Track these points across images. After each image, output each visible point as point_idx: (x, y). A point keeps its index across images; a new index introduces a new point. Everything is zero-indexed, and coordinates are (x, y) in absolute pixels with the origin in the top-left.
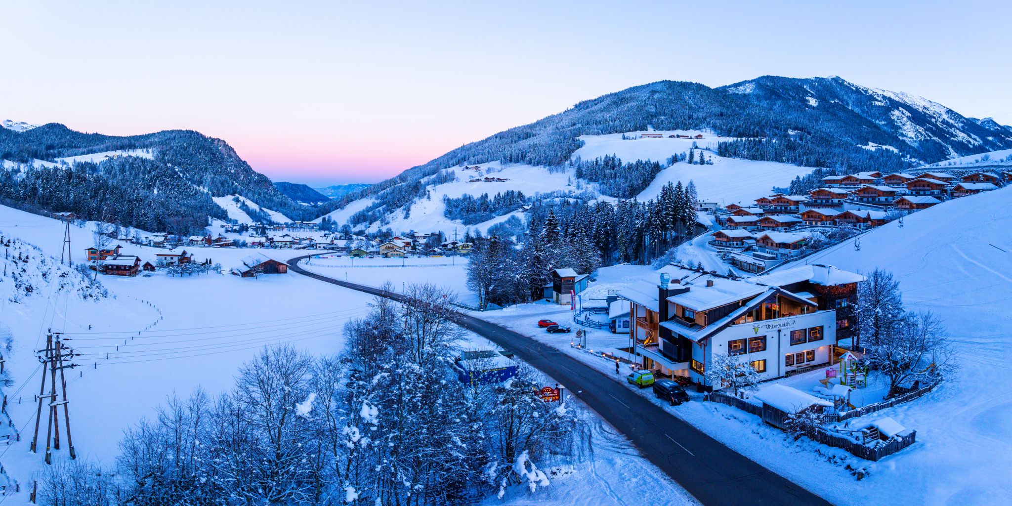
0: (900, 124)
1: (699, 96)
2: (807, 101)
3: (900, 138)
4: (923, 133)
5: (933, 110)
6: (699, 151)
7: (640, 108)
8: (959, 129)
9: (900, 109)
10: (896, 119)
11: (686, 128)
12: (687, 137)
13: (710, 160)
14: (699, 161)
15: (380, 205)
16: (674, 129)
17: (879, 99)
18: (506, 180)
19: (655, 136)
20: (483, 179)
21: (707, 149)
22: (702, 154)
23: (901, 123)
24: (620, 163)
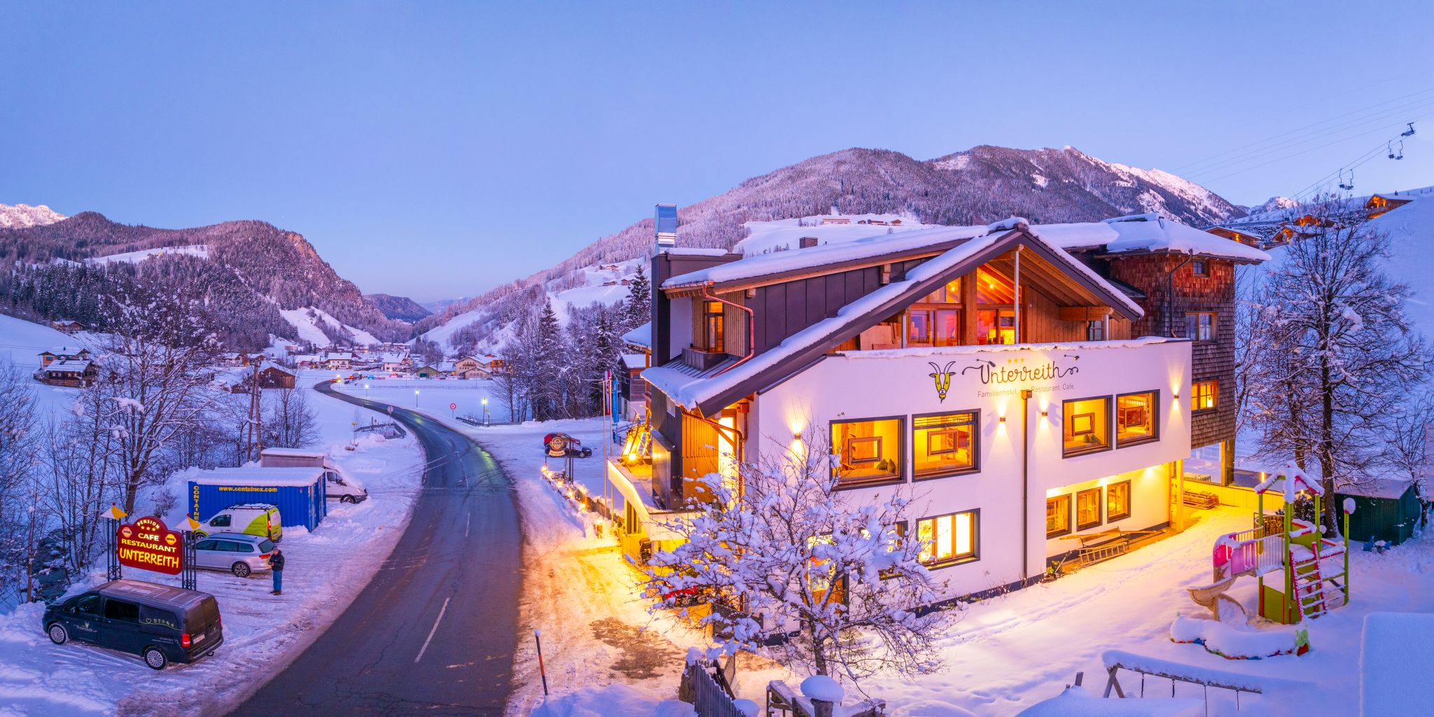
1: (897, 169)
2: (1034, 179)
5: (1192, 194)
7: (821, 184)
9: (1151, 191)
10: (1146, 206)
11: (880, 210)
12: (880, 223)
15: (488, 319)
16: (865, 212)
17: (1125, 179)
19: (840, 222)
20: (619, 282)
23: (1153, 210)
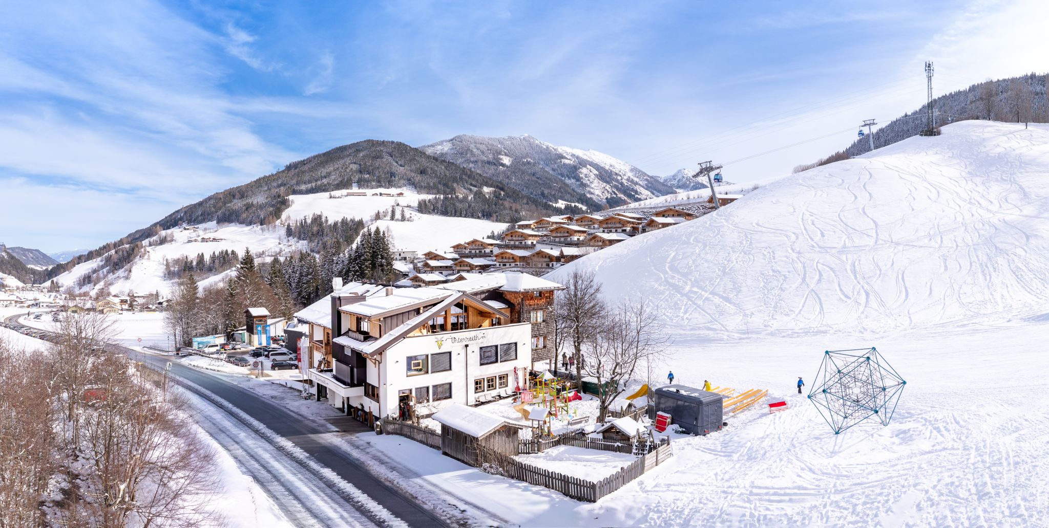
0: (588, 182)
1: (399, 154)
2: (501, 159)
3: (588, 196)
4: (610, 190)
5: (619, 168)
6: (401, 209)
7: (345, 167)
8: (643, 187)
9: (588, 166)
10: (584, 177)
11: (388, 186)
12: (388, 195)
13: (411, 217)
14: (400, 218)
15: (103, 267)
16: (377, 187)
17: (568, 158)
18: (222, 240)
19: (359, 195)
20: (199, 239)
21: (409, 206)
22: (403, 211)
23: (589, 180)
24: (327, 221)
